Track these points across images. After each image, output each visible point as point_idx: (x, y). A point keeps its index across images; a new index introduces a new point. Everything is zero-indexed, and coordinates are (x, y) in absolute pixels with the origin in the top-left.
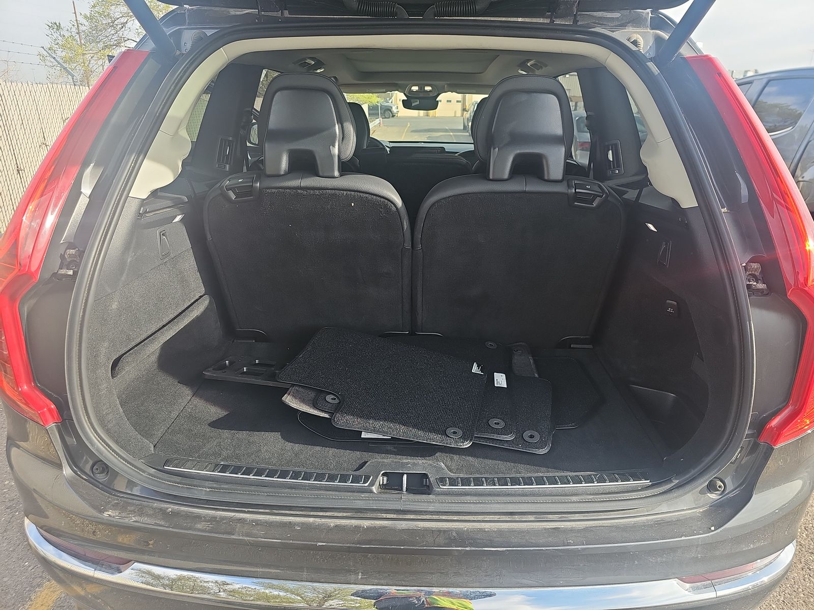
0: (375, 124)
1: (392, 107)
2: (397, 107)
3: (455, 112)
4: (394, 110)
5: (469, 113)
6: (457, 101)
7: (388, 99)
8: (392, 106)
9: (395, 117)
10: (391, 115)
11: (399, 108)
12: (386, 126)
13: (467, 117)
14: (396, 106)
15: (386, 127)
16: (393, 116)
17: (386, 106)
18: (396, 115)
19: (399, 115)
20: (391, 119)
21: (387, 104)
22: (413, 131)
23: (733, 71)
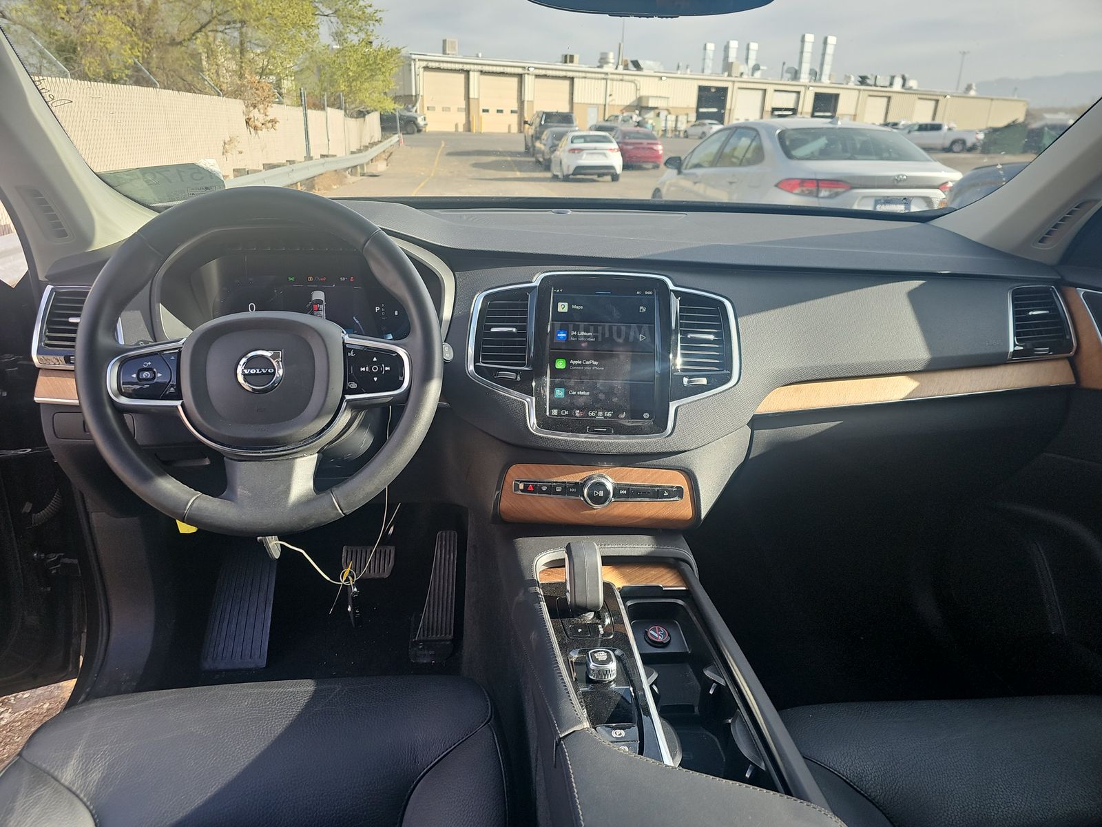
0: (392, 143)
1: (416, 119)
2: (425, 118)
3: (509, 126)
4: (420, 121)
5: (533, 127)
6: (512, 112)
7: (410, 106)
8: (416, 116)
9: (422, 132)
10: (416, 130)
11: (426, 119)
12: (409, 146)
13: (530, 134)
14: (422, 117)
15: (409, 148)
16: (419, 131)
17: (408, 117)
18: (424, 129)
19: (428, 129)
20: (416, 136)
21: (408, 114)
22: (449, 154)
23: (876, 77)
